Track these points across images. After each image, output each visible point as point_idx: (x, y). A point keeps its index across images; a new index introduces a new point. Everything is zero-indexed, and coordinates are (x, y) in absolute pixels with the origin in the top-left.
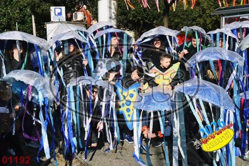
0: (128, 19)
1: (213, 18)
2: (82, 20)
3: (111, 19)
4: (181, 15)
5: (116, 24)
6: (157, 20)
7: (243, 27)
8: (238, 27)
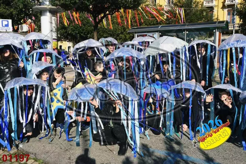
0: (67, 33)
1: (131, 35)
2: (27, 31)
3: (52, 32)
4: (108, 31)
5: (56, 36)
6: (90, 34)
7: (146, 41)
8: (142, 41)
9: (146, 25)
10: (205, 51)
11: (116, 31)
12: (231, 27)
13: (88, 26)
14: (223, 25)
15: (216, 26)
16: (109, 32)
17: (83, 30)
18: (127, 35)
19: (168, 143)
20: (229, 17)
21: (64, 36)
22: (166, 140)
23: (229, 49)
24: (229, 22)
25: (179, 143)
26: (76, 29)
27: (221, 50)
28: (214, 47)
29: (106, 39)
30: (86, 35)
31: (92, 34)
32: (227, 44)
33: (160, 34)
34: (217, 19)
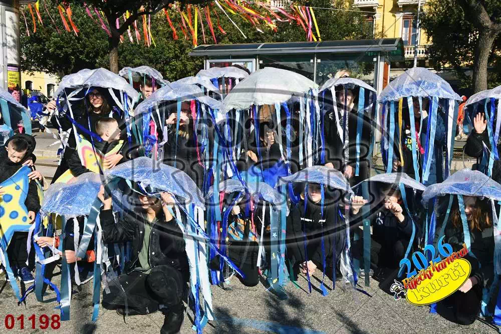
0: (45, 51)
3: (5, 47)
5: (16, 57)
7: (227, 77)
8: (220, 77)
9: (230, 40)
10: (353, 102)
11: (162, 53)
12: (409, 52)
13: (97, 38)
14: (393, 47)
15: (380, 49)
16: (146, 55)
17: (84, 46)
18: (187, 63)
19: (274, 303)
20: (406, 32)
21: (38, 60)
22: (269, 298)
23: (402, 100)
24: (406, 41)
25: (296, 303)
26: (67, 43)
27: (386, 102)
28: (371, 94)
29: (137, 70)
30: (90, 58)
31: (106, 57)
32: (398, 90)
33: (261, 62)
34: (382, 34)
